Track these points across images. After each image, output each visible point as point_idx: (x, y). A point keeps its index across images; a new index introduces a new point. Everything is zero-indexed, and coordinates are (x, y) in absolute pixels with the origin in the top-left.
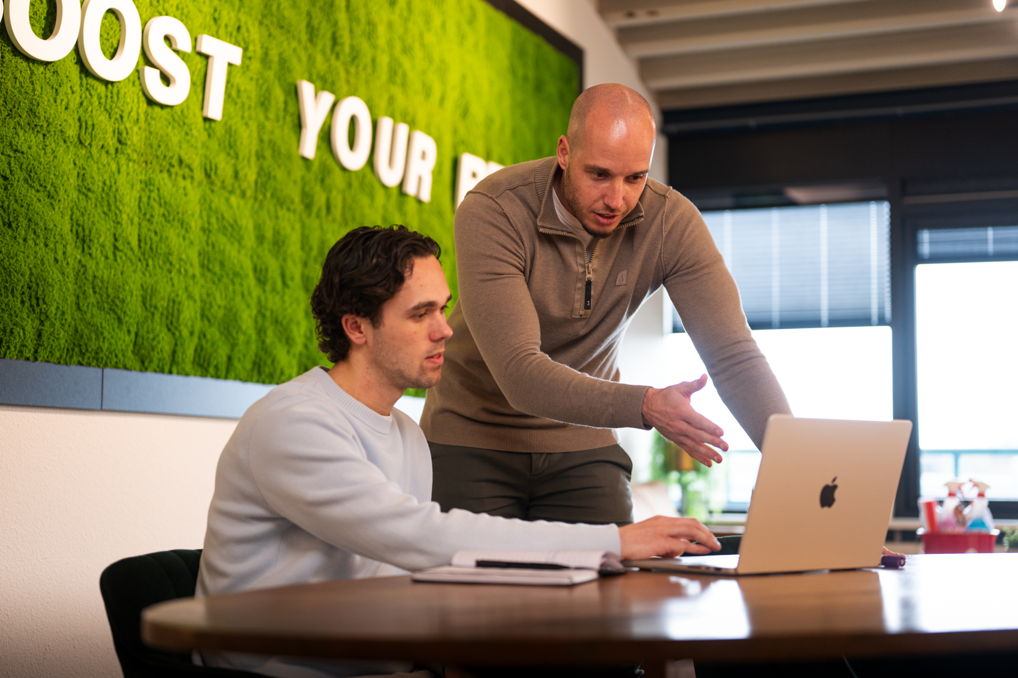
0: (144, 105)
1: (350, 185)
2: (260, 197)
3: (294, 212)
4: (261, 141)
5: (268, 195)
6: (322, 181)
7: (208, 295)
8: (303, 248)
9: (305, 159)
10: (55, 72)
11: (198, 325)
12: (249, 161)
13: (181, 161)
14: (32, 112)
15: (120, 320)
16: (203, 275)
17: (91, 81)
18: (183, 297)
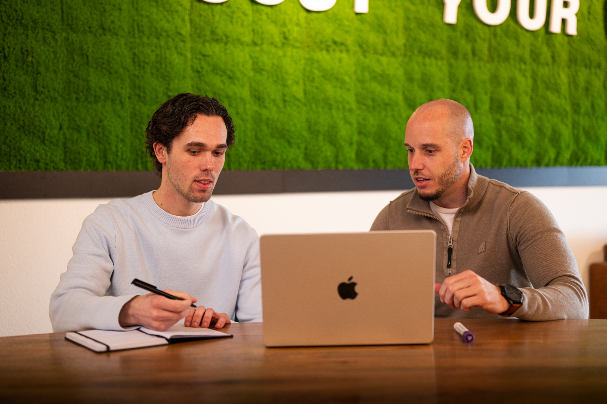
0: (304, 14)
1: (495, 35)
2: (409, 54)
3: (442, 59)
4: (408, 18)
5: (416, 52)
6: (467, 36)
7: (364, 119)
8: (451, 81)
9: (450, 25)
10: (229, 7)
11: (356, 138)
12: (397, 33)
13: (335, 43)
14: (213, 32)
15: (289, 143)
16: (359, 108)
17: (259, 7)
18: (341, 123)
